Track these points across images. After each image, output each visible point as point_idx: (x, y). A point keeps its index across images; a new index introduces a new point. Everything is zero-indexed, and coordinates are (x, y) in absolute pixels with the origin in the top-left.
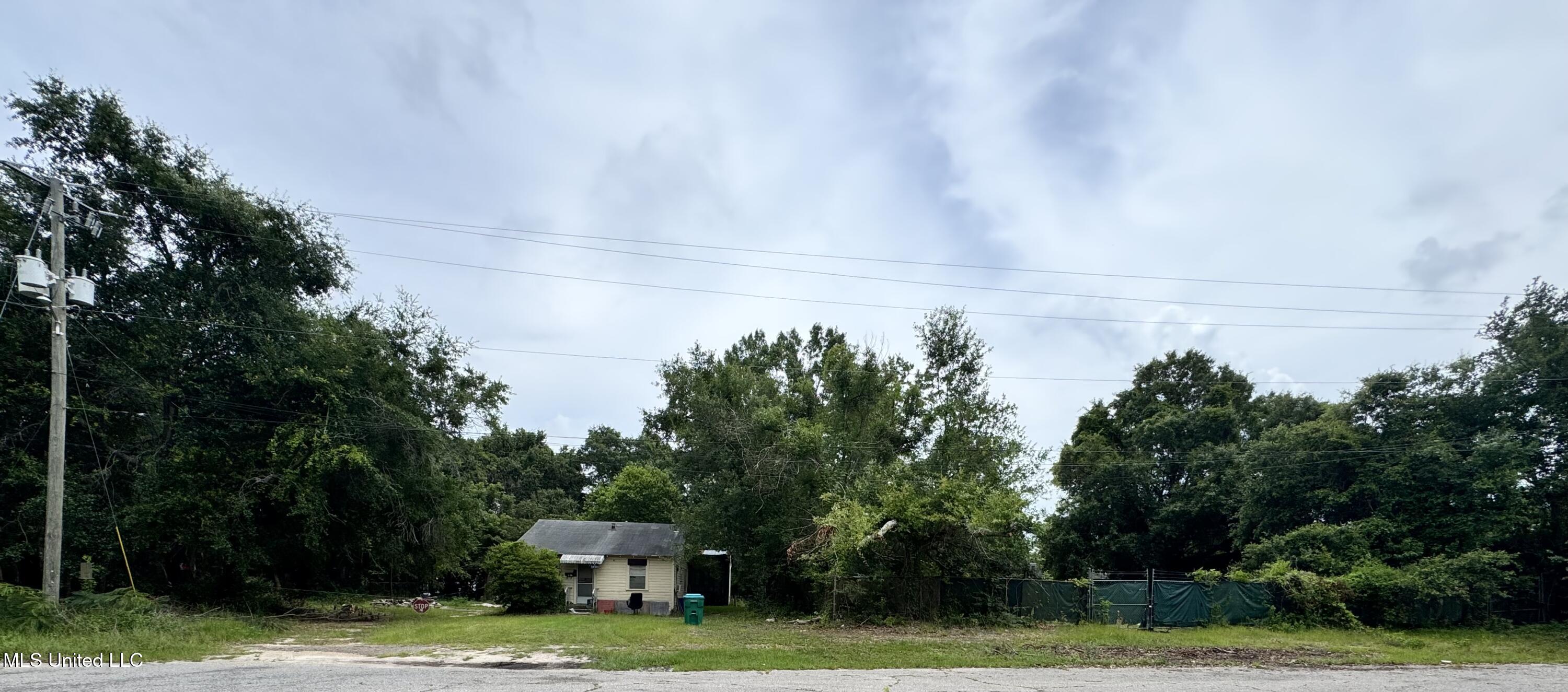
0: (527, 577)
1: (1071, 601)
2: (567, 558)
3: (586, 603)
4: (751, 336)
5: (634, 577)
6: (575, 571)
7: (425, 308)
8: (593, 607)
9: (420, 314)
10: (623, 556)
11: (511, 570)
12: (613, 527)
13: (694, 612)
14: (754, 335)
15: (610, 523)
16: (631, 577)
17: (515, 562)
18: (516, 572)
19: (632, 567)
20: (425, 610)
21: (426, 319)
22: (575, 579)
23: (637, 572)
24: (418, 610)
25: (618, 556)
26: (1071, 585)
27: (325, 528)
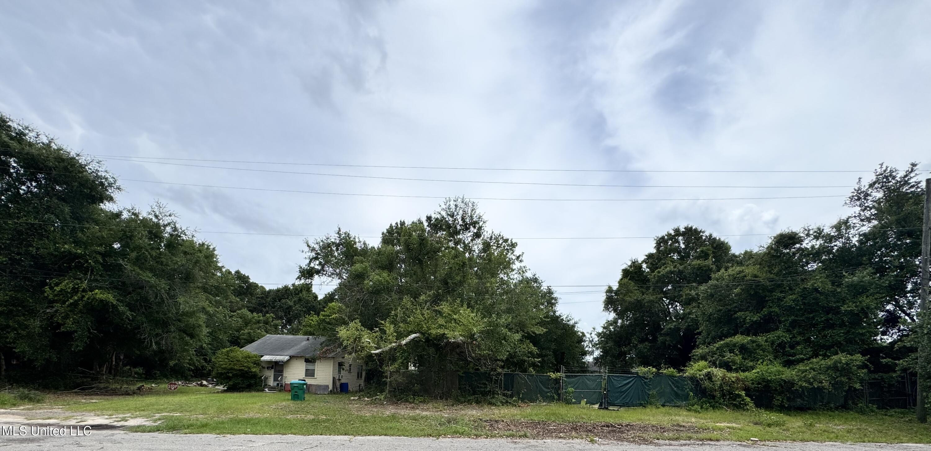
0: (232, 369)
1: (549, 388)
2: (266, 358)
3: (276, 385)
4: (397, 223)
5: (309, 370)
6: (273, 366)
7: (171, 212)
8: (281, 388)
9: (168, 214)
10: (301, 357)
11: (222, 365)
12: (308, 339)
13: (297, 392)
14: (399, 223)
15: (306, 337)
16: (306, 370)
17: (226, 360)
18: (224, 366)
19: (307, 364)
20: (175, 389)
21: (173, 217)
22: (273, 371)
23: (310, 367)
24: (170, 389)
25: (298, 357)
26: (547, 378)
27: (88, 339)
